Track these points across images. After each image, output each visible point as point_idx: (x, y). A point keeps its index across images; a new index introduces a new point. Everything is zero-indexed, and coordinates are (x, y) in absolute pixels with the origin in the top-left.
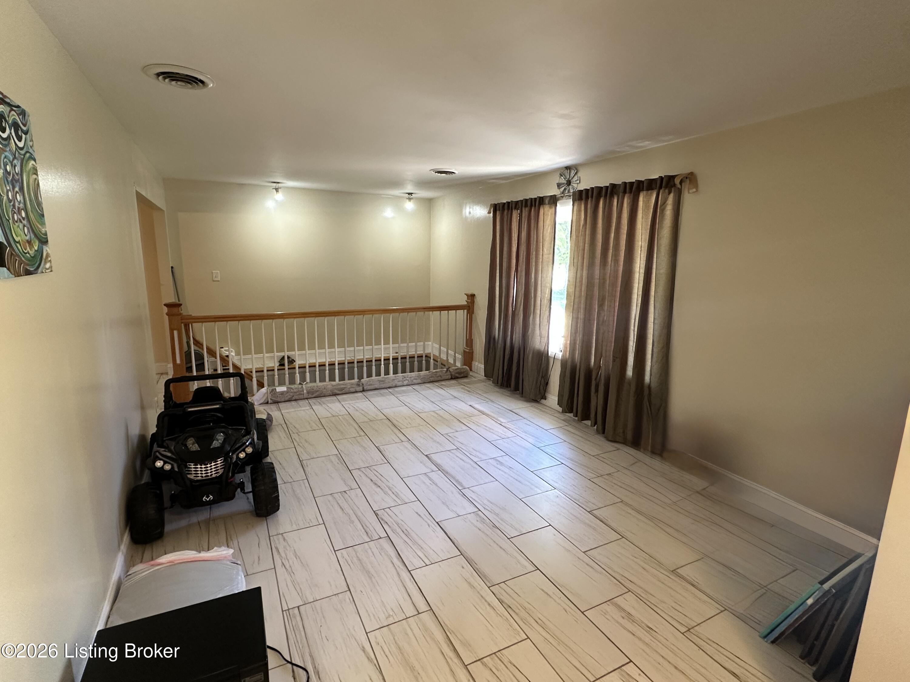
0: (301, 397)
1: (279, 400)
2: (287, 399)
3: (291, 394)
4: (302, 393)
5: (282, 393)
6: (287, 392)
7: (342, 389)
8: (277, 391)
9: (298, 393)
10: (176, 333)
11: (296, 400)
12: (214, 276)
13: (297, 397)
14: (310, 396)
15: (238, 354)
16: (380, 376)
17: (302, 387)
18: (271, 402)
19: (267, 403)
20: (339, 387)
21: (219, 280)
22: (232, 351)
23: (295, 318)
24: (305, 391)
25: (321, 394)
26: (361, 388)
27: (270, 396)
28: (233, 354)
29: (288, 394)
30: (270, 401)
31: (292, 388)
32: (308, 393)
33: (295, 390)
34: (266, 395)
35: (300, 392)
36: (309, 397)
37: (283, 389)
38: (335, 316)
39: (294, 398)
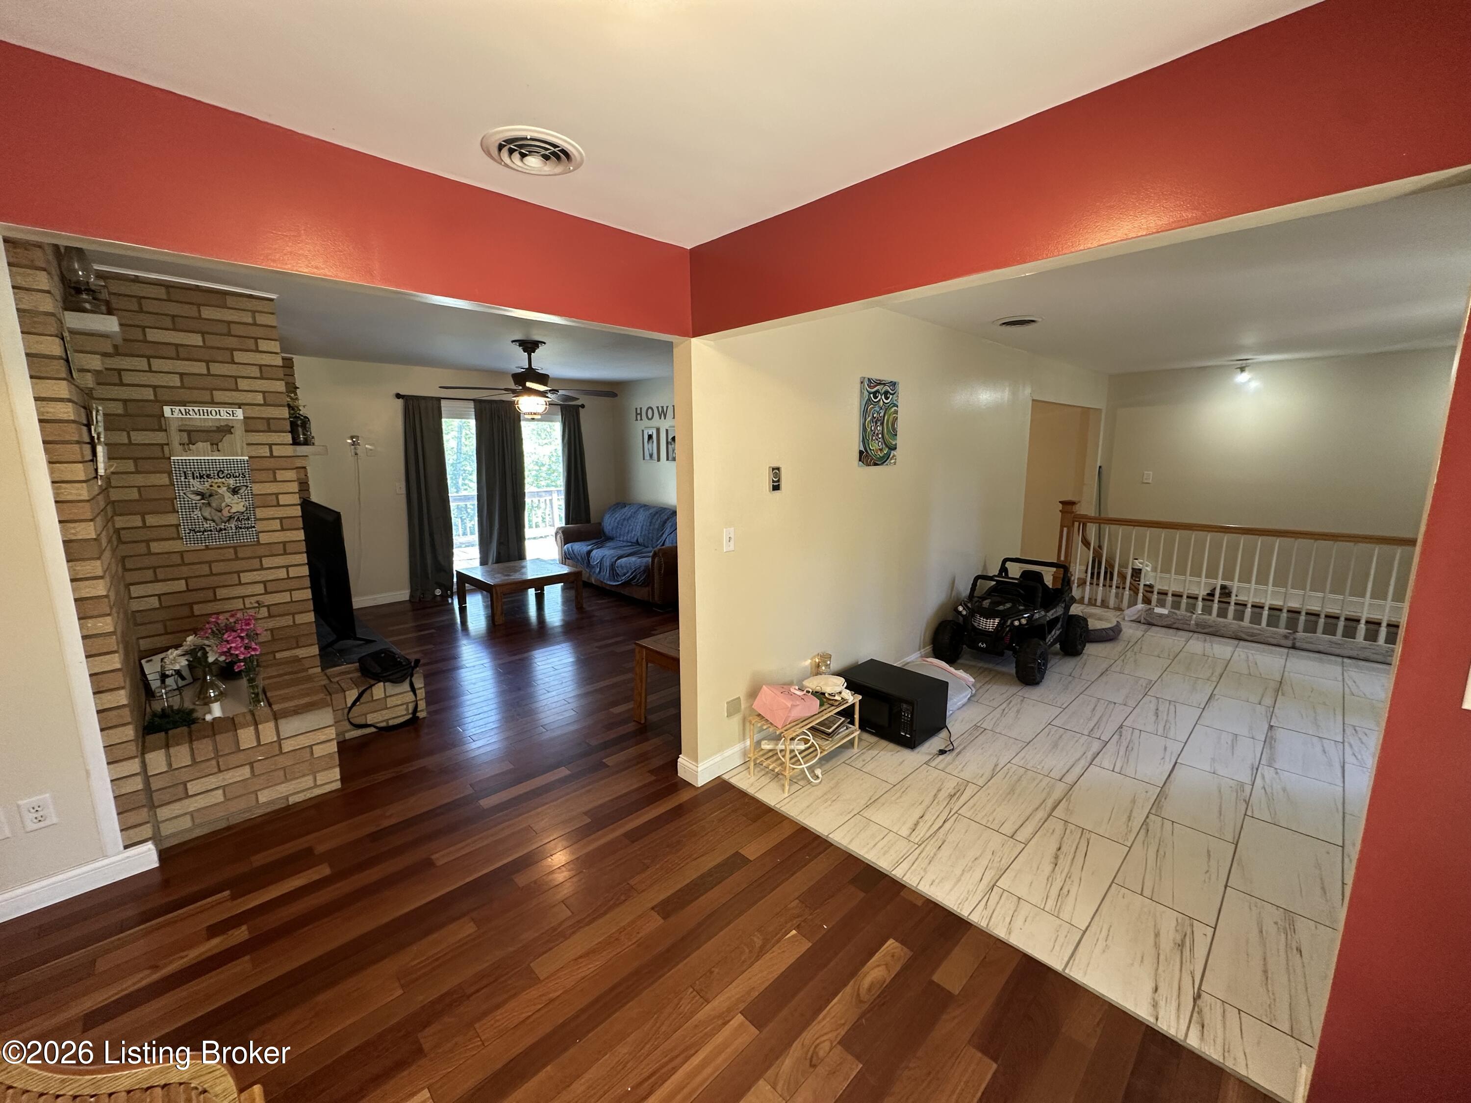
0: (1186, 627)
1: (1155, 622)
2: (1165, 624)
3: (1173, 620)
4: (1188, 622)
5: (1161, 616)
6: (1167, 616)
7: (1253, 635)
8: (1155, 611)
9: (1181, 622)
10: (1065, 529)
11: (1177, 629)
12: (1145, 477)
13: (1180, 626)
14: (1199, 630)
15: (1154, 569)
16: (1335, 636)
17: (1192, 616)
18: (1144, 621)
19: (1140, 622)
20: (1251, 631)
21: (1150, 481)
22: (1147, 566)
23: (1208, 531)
24: (1193, 622)
25: (1217, 631)
26: (1289, 643)
27: (1144, 614)
28: (1149, 569)
29: (1168, 619)
30: (1142, 621)
31: (1176, 614)
32: (1197, 625)
33: (1180, 617)
34: (1140, 613)
35: (1186, 622)
36: (1197, 630)
37: (1164, 611)
38: (1260, 535)
39: (1175, 626)
